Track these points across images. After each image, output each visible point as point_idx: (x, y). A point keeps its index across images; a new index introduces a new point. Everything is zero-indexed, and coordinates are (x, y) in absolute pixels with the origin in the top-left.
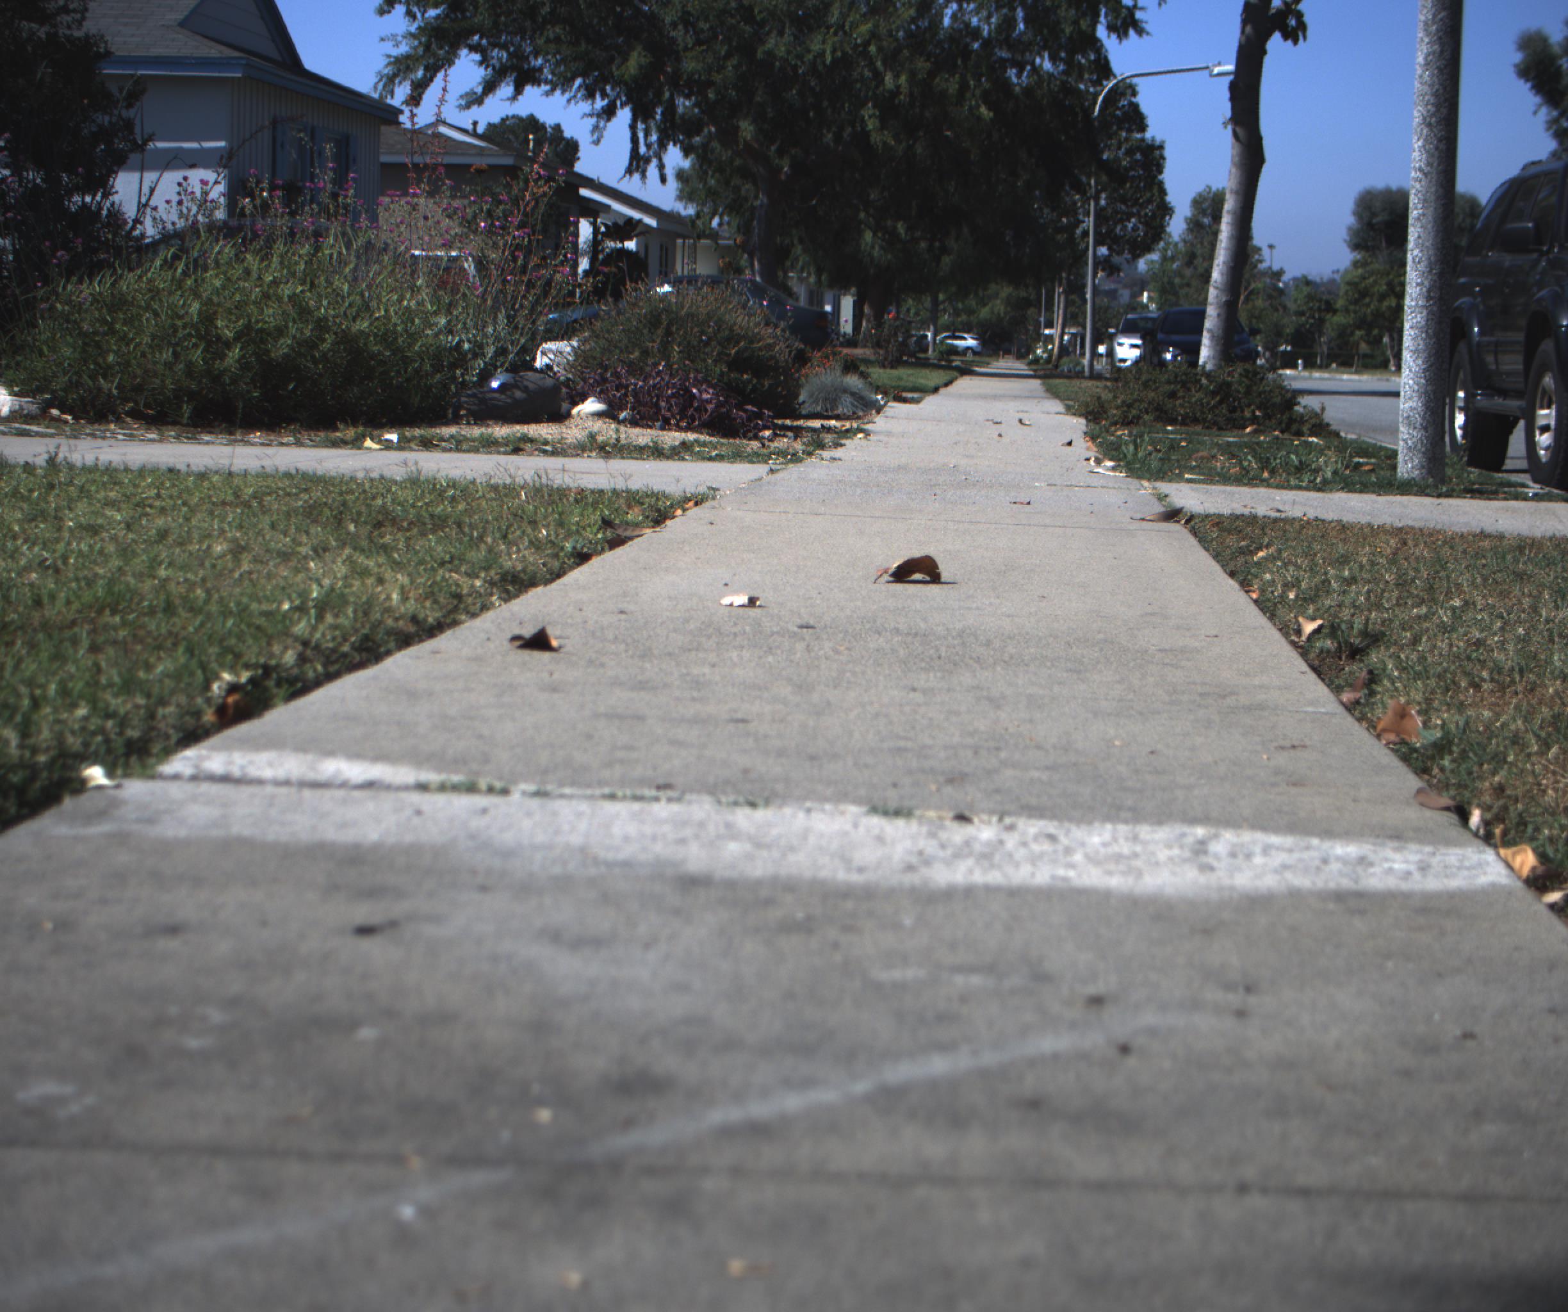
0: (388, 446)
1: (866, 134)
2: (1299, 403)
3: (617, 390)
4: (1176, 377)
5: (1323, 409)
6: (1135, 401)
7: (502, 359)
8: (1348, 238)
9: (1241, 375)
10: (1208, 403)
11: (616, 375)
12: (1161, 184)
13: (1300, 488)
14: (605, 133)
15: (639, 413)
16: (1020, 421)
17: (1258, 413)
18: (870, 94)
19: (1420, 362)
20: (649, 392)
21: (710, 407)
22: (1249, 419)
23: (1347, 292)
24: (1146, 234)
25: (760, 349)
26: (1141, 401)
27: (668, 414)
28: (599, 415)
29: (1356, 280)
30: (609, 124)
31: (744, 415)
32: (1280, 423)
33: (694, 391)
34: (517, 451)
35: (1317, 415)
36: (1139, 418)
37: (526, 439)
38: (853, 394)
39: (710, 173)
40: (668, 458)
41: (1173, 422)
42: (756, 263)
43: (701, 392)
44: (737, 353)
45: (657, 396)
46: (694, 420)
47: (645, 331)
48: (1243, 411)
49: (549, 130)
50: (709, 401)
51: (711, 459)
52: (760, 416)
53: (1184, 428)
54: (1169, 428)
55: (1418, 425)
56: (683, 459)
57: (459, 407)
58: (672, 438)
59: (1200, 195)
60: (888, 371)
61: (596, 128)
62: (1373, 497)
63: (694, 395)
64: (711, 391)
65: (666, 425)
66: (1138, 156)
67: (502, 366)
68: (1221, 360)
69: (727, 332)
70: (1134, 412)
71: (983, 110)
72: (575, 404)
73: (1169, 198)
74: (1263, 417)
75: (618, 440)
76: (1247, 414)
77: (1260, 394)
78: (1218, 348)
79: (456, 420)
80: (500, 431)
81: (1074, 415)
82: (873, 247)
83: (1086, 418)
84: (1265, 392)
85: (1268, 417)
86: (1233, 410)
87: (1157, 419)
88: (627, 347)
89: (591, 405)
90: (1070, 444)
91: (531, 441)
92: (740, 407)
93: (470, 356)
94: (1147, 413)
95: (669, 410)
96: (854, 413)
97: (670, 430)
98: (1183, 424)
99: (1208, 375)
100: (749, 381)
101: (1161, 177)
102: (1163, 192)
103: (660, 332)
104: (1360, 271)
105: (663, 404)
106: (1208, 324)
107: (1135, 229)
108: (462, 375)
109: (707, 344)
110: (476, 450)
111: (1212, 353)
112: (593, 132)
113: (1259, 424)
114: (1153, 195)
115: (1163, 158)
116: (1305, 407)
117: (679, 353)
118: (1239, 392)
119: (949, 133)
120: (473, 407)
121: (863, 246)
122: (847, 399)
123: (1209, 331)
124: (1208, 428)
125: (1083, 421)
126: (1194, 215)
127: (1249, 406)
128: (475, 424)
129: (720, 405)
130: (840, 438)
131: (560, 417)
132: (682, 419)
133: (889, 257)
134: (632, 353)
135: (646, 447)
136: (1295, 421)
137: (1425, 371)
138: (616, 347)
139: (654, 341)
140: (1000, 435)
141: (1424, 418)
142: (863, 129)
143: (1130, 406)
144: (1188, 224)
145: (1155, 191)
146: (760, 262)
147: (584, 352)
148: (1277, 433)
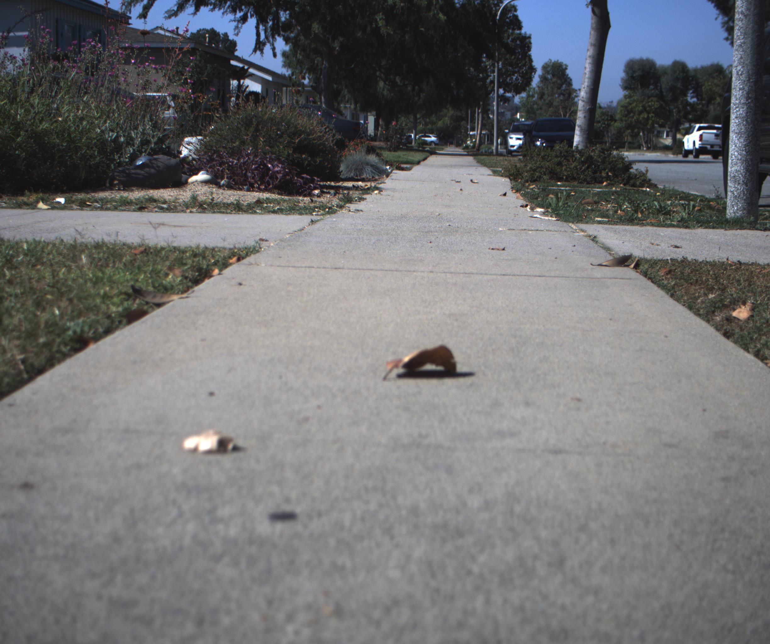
0: (56, 207)
1: (378, 28)
2: (632, 168)
3: (220, 166)
4: (561, 153)
5: (647, 171)
6: (538, 167)
7: (145, 147)
8: (621, 84)
9: (599, 151)
10: (581, 169)
11: (221, 157)
12: (530, 56)
13: (673, 226)
14: (241, 30)
15: (234, 180)
16: (472, 181)
17: (610, 174)
18: (380, 7)
19: (742, 140)
20: (240, 166)
21: (279, 176)
22: (605, 177)
23: (621, 111)
24: (523, 82)
25: (314, 139)
26: (542, 167)
27: (253, 181)
28: (205, 182)
29: (626, 105)
30: (244, 26)
31: (302, 181)
32: (623, 180)
33: (269, 166)
34: (141, 209)
35: (644, 174)
36: (540, 177)
37: (152, 200)
38: (372, 166)
39: (299, 52)
40: (246, 212)
41: (560, 180)
42: (323, 98)
43: (274, 167)
44: (299, 142)
45: (245, 169)
46: (269, 185)
47: (243, 129)
48: (601, 173)
49: (221, 36)
50: (278, 172)
51: (274, 212)
52: (313, 181)
53: (567, 183)
54: (559, 183)
55: (741, 182)
56: (255, 213)
57: (113, 179)
58: (251, 197)
59: (546, 64)
60: (393, 153)
61: (237, 27)
62: (722, 231)
63: (269, 169)
64: (280, 165)
65: (251, 188)
66: (518, 42)
67: (145, 152)
68: (586, 143)
69: (293, 129)
70: (537, 174)
71: (441, 15)
72: (191, 176)
73: (534, 64)
74: (613, 176)
75: (213, 199)
76: (604, 175)
77: (610, 163)
78: (585, 136)
79: (111, 188)
80: (137, 194)
81: (502, 176)
82: (383, 90)
83: (509, 178)
84: (612, 162)
85: (616, 176)
86: (595, 172)
87: (551, 178)
88: (232, 139)
89: (202, 176)
90: (505, 195)
91: (155, 201)
92: (299, 175)
93: (124, 145)
94: (545, 175)
95: (253, 178)
96: (373, 177)
97: (253, 191)
98: (566, 180)
99: (580, 152)
100: (306, 159)
101: (529, 53)
102: (531, 60)
103: (252, 129)
104: (628, 100)
105: (249, 174)
106: (578, 122)
107: (517, 79)
108: (119, 158)
109: (281, 136)
110: (115, 208)
111: (581, 139)
112: (235, 29)
113: (610, 180)
114: (526, 62)
115: (531, 43)
116: (637, 170)
117: (263, 142)
118: (598, 161)
119: (423, 29)
120: (122, 179)
121: (379, 89)
122: (369, 169)
123: (579, 126)
124: (581, 183)
125: (508, 180)
126: (543, 74)
127: (605, 169)
128: (124, 190)
129: (286, 174)
130: (363, 194)
131: (180, 184)
132: (261, 184)
133: (392, 94)
134: (234, 143)
135: (232, 204)
136: (632, 178)
137: (746, 146)
138: (225, 139)
139: (248, 135)
140: (461, 190)
141: (745, 177)
142: (377, 26)
143: (535, 170)
144: (540, 78)
145: (527, 60)
146: (324, 97)
147: (205, 142)
148: (622, 185)
